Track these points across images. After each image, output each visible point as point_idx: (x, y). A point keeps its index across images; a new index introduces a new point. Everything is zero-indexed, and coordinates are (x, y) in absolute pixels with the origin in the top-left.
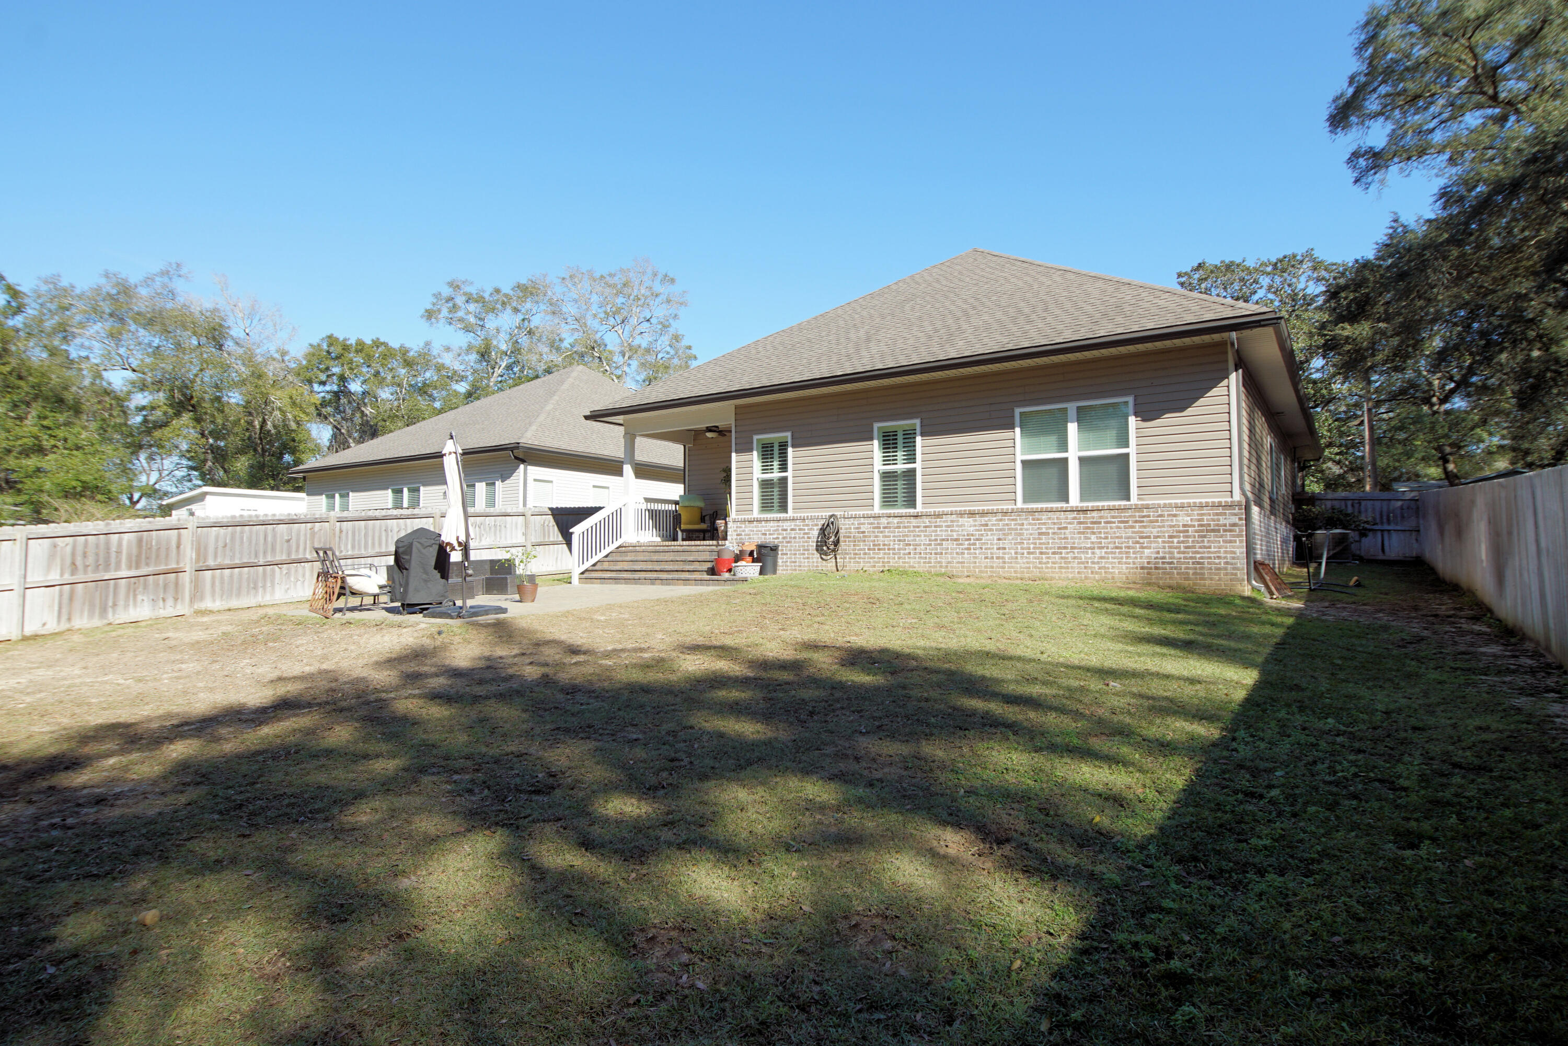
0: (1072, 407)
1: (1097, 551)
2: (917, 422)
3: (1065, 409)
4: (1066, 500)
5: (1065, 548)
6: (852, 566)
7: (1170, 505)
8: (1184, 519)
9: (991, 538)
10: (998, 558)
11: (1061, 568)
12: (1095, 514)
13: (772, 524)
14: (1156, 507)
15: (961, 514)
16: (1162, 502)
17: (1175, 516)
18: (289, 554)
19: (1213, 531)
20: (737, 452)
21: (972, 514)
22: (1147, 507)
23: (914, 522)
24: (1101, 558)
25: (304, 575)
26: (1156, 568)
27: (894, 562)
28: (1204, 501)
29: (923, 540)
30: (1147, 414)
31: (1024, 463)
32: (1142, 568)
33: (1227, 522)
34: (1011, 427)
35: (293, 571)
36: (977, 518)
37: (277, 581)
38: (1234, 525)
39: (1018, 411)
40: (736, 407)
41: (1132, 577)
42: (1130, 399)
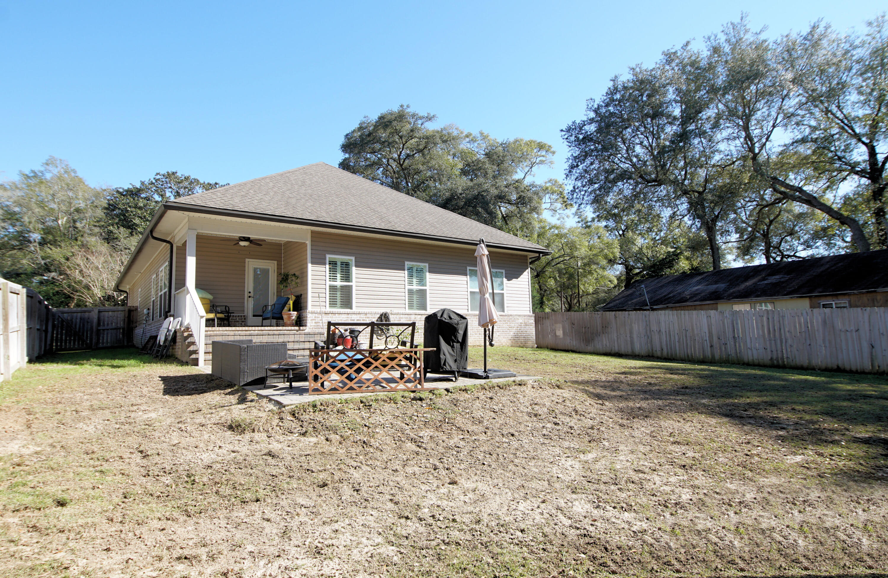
2: (427, 265)
7: (517, 315)
8: (520, 320)
14: (512, 316)
16: (514, 314)
17: (518, 319)
19: (527, 325)
20: (312, 263)
22: (510, 315)
24: (499, 336)
26: (514, 340)
28: (524, 314)
30: (508, 278)
32: (510, 340)
33: (531, 322)
34: (466, 275)
39: (468, 268)
40: (313, 232)
41: (508, 344)
42: (504, 271)
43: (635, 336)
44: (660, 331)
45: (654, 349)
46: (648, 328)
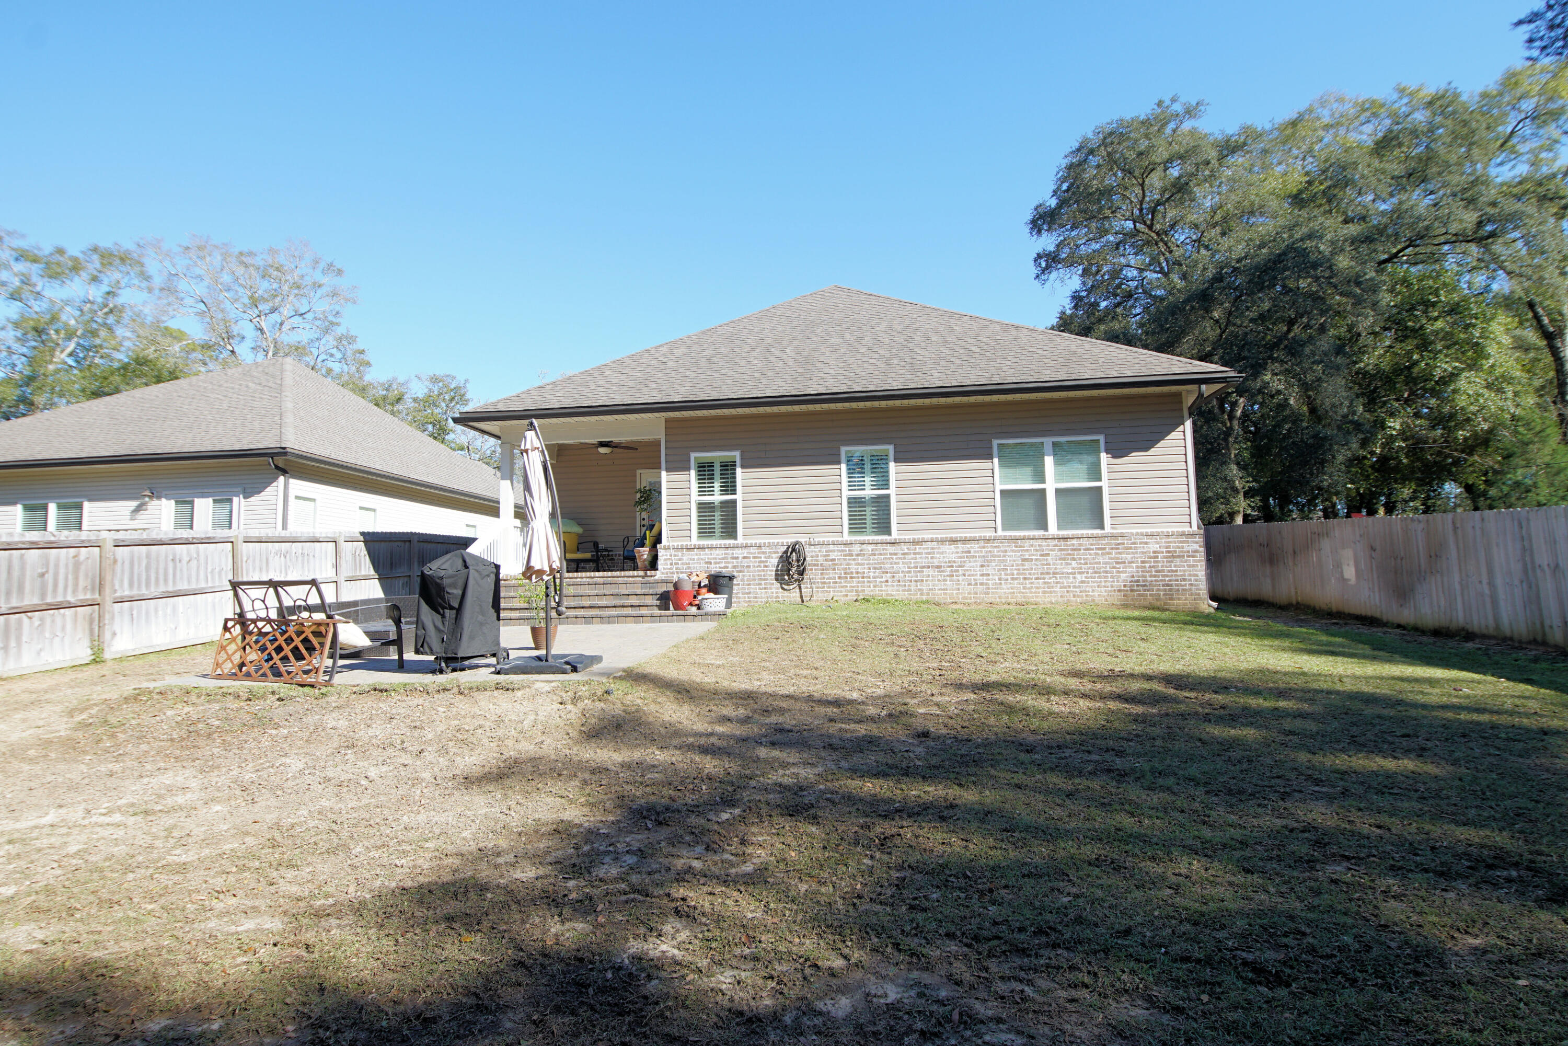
0: (1048, 441)
1: (1078, 576)
2: (890, 448)
3: (1042, 443)
4: (1045, 528)
5: (1048, 573)
6: (820, 596)
7: (1142, 534)
8: (1153, 546)
9: (973, 565)
10: (981, 584)
11: (1044, 592)
12: (1075, 541)
13: (718, 551)
14: (1130, 536)
15: (942, 541)
16: (1134, 531)
17: (1146, 543)
18: (43, 595)
19: (1179, 556)
20: (668, 470)
21: (954, 541)
22: (1122, 535)
23: (891, 549)
24: (1082, 582)
25: (63, 628)
26: (1132, 591)
27: (868, 592)
28: (1170, 530)
29: (902, 567)
30: (1117, 451)
31: (1002, 492)
32: (1119, 591)
33: (1190, 549)
34: (990, 457)
35: (48, 621)
36: (960, 545)
37: (24, 639)
38: (1196, 551)
39: (996, 443)
40: (667, 421)
41: (1110, 600)
42: (1101, 438)
43: (1499, 582)
44: (1557, 566)
45: (1547, 623)
46: (1528, 559)
